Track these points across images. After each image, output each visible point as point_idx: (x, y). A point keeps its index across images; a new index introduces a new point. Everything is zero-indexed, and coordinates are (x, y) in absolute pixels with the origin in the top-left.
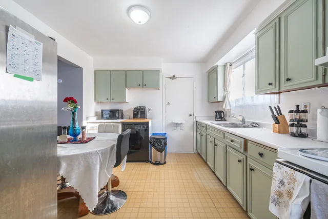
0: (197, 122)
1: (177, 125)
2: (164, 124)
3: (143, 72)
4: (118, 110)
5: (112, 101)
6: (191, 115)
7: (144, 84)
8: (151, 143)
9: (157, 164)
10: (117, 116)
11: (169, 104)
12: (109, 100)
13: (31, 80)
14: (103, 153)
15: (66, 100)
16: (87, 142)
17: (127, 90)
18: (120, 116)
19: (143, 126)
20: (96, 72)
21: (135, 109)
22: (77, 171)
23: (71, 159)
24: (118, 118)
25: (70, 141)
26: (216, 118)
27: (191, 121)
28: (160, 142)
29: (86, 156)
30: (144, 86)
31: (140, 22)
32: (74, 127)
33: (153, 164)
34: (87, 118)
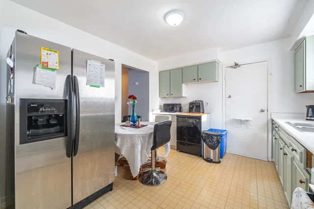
0: (272, 120)
1: (241, 122)
2: (224, 120)
3: (198, 66)
4: (176, 104)
5: (171, 96)
6: (262, 111)
7: (199, 78)
8: (203, 138)
9: (209, 161)
10: (175, 109)
11: (230, 97)
12: (169, 96)
13: (99, 87)
14: (143, 136)
15: (130, 97)
16: (139, 127)
17: (184, 85)
18: (178, 109)
19: (195, 120)
20: (160, 73)
21: (191, 104)
22: (126, 145)
23: (123, 136)
24: (176, 111)
25: (131, 126)
26: (307, 116)
27: (263, 119)
28: (212, 138)
29: (131, 137)
30: (199, 80)
31: (175, 25)
32: (133, 116)
33: (205, 160)
34: (153, 110)
